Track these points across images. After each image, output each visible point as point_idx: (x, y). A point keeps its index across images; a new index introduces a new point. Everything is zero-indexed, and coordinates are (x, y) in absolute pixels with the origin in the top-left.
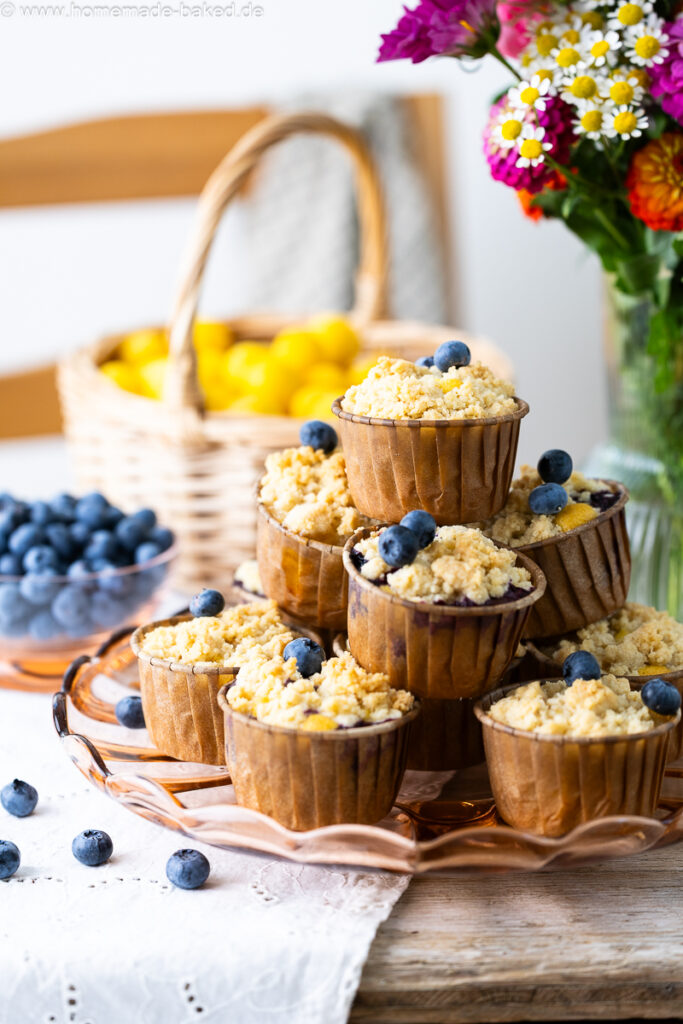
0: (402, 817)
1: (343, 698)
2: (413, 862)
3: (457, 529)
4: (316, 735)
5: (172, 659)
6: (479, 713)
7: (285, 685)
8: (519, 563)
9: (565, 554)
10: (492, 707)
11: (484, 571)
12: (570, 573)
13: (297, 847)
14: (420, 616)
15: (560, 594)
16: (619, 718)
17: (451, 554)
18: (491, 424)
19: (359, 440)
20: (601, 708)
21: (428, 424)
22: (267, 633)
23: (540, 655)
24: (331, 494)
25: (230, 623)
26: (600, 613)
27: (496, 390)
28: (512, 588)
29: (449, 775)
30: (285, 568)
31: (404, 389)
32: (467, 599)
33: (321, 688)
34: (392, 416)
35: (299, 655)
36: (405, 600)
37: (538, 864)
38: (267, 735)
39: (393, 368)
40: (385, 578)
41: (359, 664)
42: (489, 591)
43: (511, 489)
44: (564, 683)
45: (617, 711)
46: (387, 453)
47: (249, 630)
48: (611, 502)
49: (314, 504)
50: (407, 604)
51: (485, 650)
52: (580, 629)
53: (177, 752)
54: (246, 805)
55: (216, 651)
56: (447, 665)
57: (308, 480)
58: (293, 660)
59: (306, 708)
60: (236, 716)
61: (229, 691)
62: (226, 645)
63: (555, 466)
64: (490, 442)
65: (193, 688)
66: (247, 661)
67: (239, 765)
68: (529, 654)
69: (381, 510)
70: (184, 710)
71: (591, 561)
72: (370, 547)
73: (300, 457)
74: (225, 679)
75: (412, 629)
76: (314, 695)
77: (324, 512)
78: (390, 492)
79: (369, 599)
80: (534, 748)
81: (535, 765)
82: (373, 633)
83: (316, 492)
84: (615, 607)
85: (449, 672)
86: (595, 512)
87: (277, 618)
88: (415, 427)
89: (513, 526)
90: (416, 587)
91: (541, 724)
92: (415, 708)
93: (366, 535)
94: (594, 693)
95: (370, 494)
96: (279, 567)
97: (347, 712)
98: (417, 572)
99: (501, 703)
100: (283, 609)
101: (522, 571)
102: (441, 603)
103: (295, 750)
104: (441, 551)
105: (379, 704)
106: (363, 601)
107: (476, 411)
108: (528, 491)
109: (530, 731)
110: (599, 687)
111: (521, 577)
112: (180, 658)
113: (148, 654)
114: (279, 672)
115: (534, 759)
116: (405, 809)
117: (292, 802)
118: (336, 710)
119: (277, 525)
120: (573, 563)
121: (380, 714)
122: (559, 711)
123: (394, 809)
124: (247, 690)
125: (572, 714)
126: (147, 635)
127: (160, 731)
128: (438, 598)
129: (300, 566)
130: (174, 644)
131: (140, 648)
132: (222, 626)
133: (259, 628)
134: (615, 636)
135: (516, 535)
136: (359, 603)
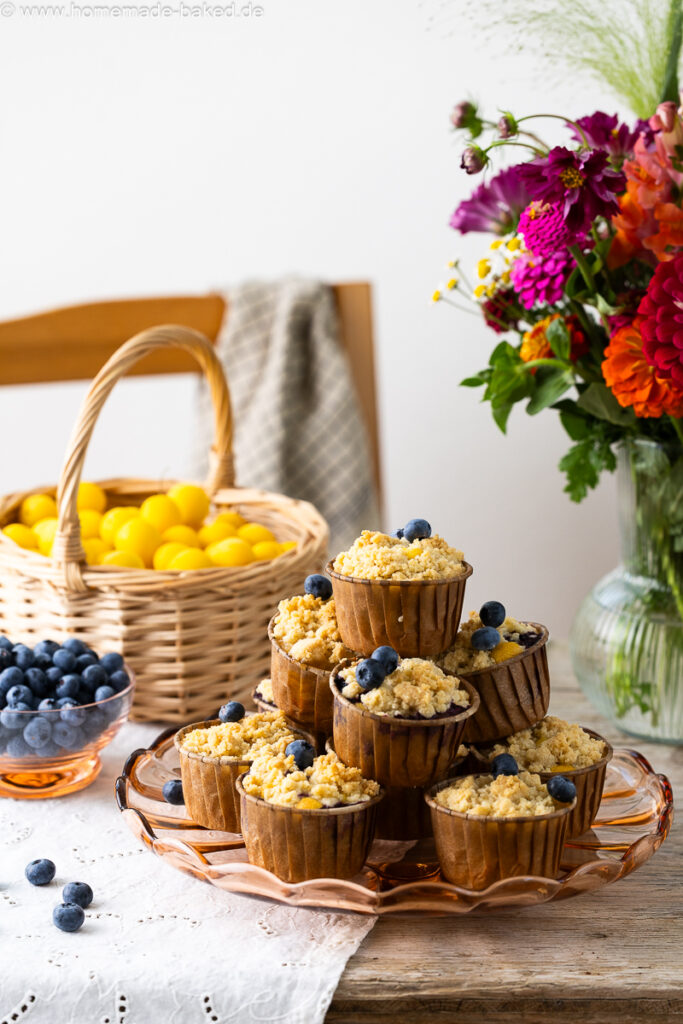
0: (370, 874)
1: (327, 785)
2: (376, 907)
3: (416, 661)
4: (306, 812)
5: (204, 754)
6: (427, 799)
7: (285, 775)
8: (461, 687)
9: (497, 680)
10: (438, 794)
11: (432, 693)
12: (502, 696)
13: (290, 894)
14: (384, 726)
15: (495, 710)
16: (529, 804)
17: (409, 681)
18: (442, 584)
19: (345, 593)
20: (516, 796)
21: (394, 583)
22: (276, 735)
23: (478, 756)
24: (326, 631)
25: (249, 727)
26: (524, 724)
27: (449, 557)
28: (453, 705)
29: (412, 844)
30: (289, 685)
31: (379, 557)
32: (419, 714)
33: (312, 778)
34: (369, 577)
35: (295, 754)
36: (373, 714)
37: (465, 910)
38: (270, 811)
39: (372, 540)
40: (360, 697)
41: (341, 761)
42: (435, 708)
43: (460, 630)
44: (491, 777)
45: (528, 799)
46: (365, 604)
47: (262, 733)
48: (532, 642)
49: (313, 639)
50: (374, 717)
51: (432, 751)
52: (509, 736)
53: (207, 823)
54: (256, 863)
55: (237, 748)
56: (405, 761)
57: (309, 620)
58: (291, 757)
59: (300, 792)
60: (248, 797)
61: (245, 779)
62: (244, 743)
63: (492, 614)
64: (442, 596)
65: (219, 775)
66: (259, 756)
67: (250, 833)
68: (471, 754)
69: (361, 645)
70: (212, 792)
71: (517, 685)
72: (350, 674)
73: (303, 603)
74: (243, 769)
75: (377, 736)
76: (306, 783)
77: (319, 645)
78: (367, 632)
79: (348, 713)
80: (465, 825)
81: (466, 837)
82: (349, 739)
83: (314, 630)
84: (537, 720)
85: (406, 768)
86: (521, 648)
87: (284, 724)
88: (385, 585)
89: (459, 658)
90: (382, 705)
91: (471, 808)
92: (380, 793)
93: (348, 665)
94: (511, 785)
95: (352, 633)
96: (286, 685)
97: (330, 796)
98: (383, 694)
99: (444, 792)
100: (290, 717)
101: (463, 693)
102: (399, 717)
103: (290, 823)
104: (402, 678)
105: (354, 790)
106: (343, 714)
107: (432, 572)
108: (471, 632)
109: (463, 812)
110: (515, 781)
111: (460, 698)
112: (210, 752)
113: (186, 749)
114: (281, 765)
115: (465, 833)
116: (374, 868)
117: (288, 862)
118: (322, 795)
119: (284, 654)
120: (504, 686)
121: (355, 798)
122: (486, 798)
123: (365, 867)
124: (258, 777)
125: (495, 801)
126: (187, 735)
127: (195, 807)
128: (397, 713)
129: (301, 685)
130: (206, 742)
131: (181, 744)
132: (242, 730)
133: (270, 731)
134: (536, 742)
135: (461, 665)
136: (340, 716)
